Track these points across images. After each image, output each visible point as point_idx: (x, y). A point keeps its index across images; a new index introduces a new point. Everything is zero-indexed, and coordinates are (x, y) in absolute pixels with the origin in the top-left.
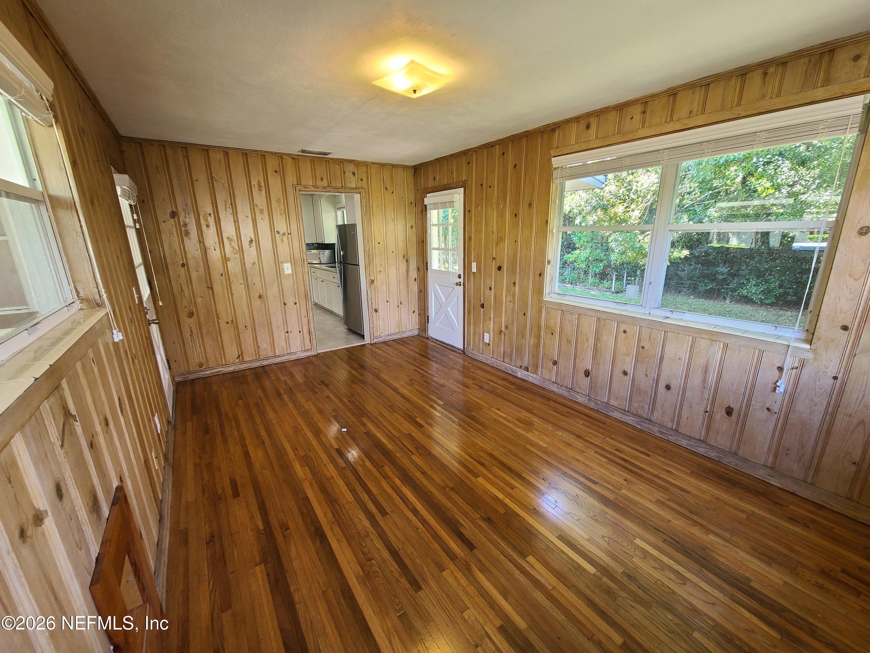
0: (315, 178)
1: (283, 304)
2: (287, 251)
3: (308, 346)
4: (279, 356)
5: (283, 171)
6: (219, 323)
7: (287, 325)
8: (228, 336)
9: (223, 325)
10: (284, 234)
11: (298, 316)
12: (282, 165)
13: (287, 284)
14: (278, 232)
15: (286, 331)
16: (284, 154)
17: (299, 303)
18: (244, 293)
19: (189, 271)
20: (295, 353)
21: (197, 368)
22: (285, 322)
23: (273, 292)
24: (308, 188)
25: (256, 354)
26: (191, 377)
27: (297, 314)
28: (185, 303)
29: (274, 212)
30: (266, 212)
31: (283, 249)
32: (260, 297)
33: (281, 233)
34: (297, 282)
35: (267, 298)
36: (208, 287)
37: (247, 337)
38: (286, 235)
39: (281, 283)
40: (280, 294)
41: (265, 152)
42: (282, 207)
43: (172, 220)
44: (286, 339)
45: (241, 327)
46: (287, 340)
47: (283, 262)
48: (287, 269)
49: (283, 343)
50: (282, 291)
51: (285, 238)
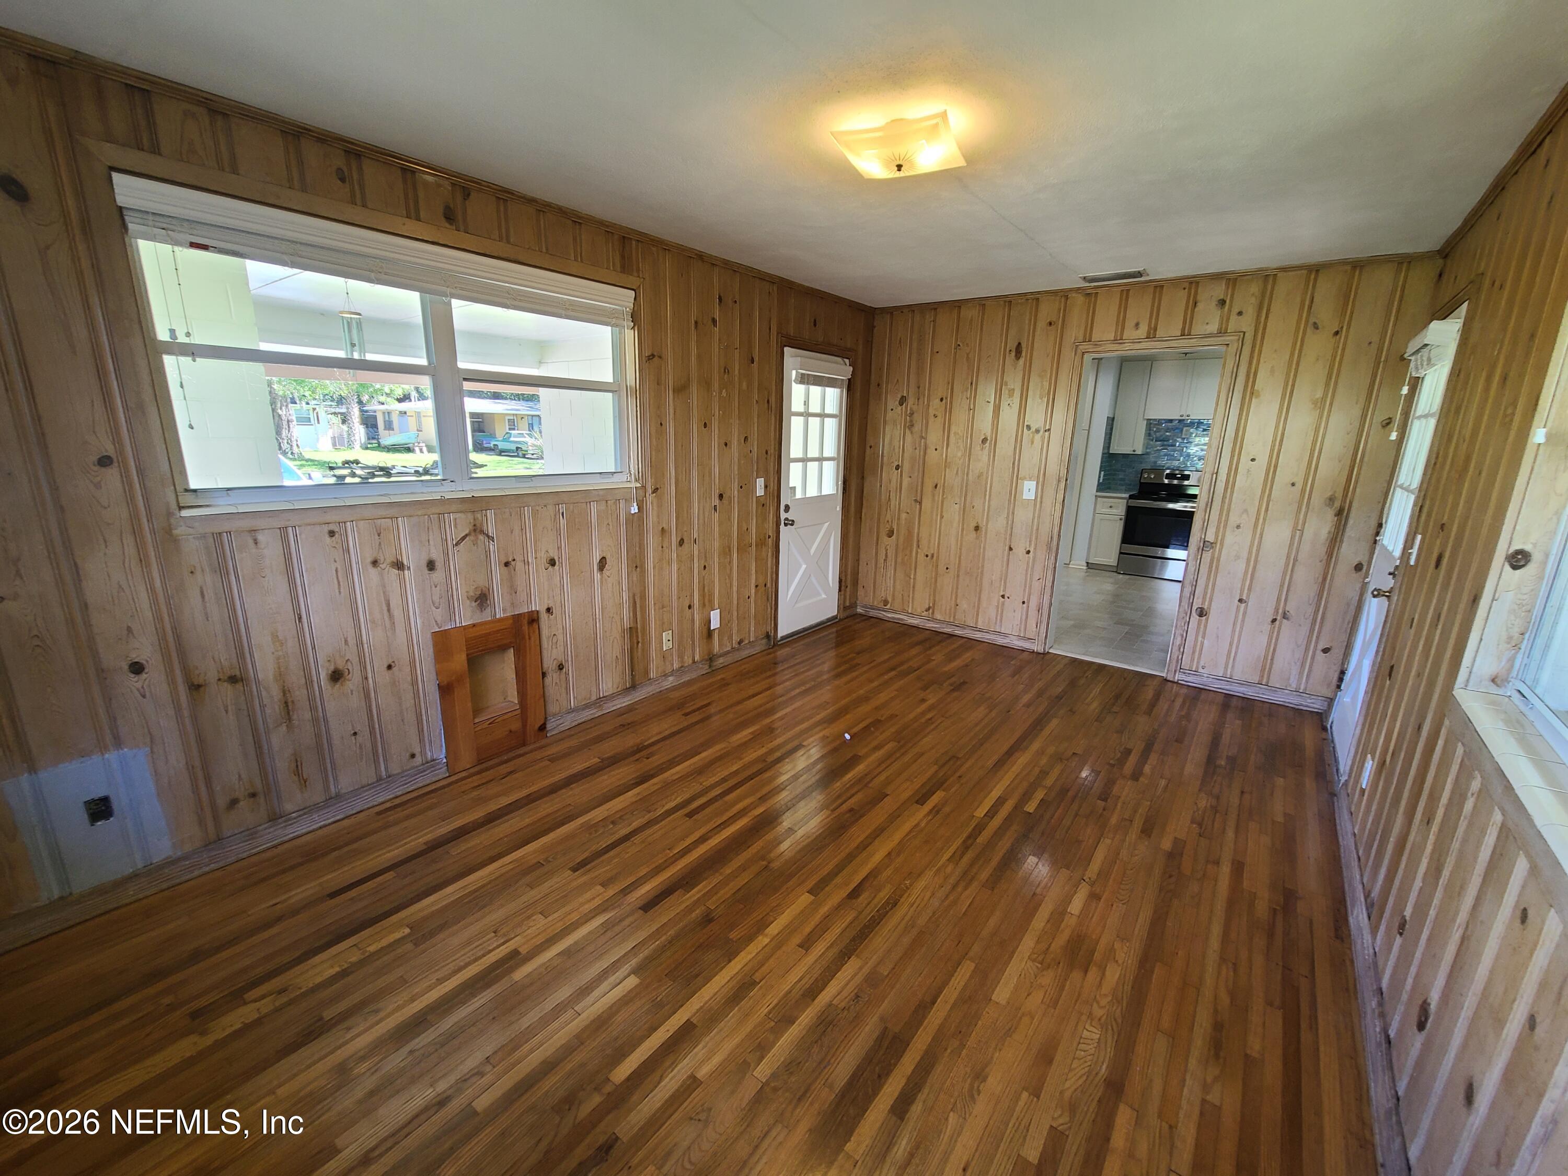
0: (1121, 324)
1: (1007, 548)
2: (1036, 460)
3: (1032, 631)
4: (980, 631)
5: (1064, 321)
6: (917, 554)
7: (1005, 583)
8: (922, 575)
9: (921, 557)
10: (1037, 431)
11: (1026, 574)
12: (1065, 310)
13: (1023, 516)
14: (1029, 427)
15: (1002, 593)
16: (1071, 290)
17: (1035, 553)
18: (957, 518)
19: (901, 475)
20: (1005, 635)
21: (881, 605)
22: (1004, 578)
23: (996, 525)
24: (1100, 345)
25: (950, 614)
26: (873, 613)
27: (1027, 571)
28: (888, 517)
29: (1030, 393)
30: (1017, 394)
31: (1031, 457)
32: (977, 528)
33: (1033, 429)
34: (1039, 517)
35: (986, 533)
36: (916, 501)
37: (946, 582)
38: (1041, 432)
39: (1013, 513)
40: (1006, 531)
41: (1039, 293)
42: (1046, 384)
43: (900, 408)
44: (998, 607)
45: (942, 568)
46: (1000, 609)
47: (1024, 479)
48: (1029, 490)
49: (992, 612)
50: (1011, 525)
51: (1038, 437)
